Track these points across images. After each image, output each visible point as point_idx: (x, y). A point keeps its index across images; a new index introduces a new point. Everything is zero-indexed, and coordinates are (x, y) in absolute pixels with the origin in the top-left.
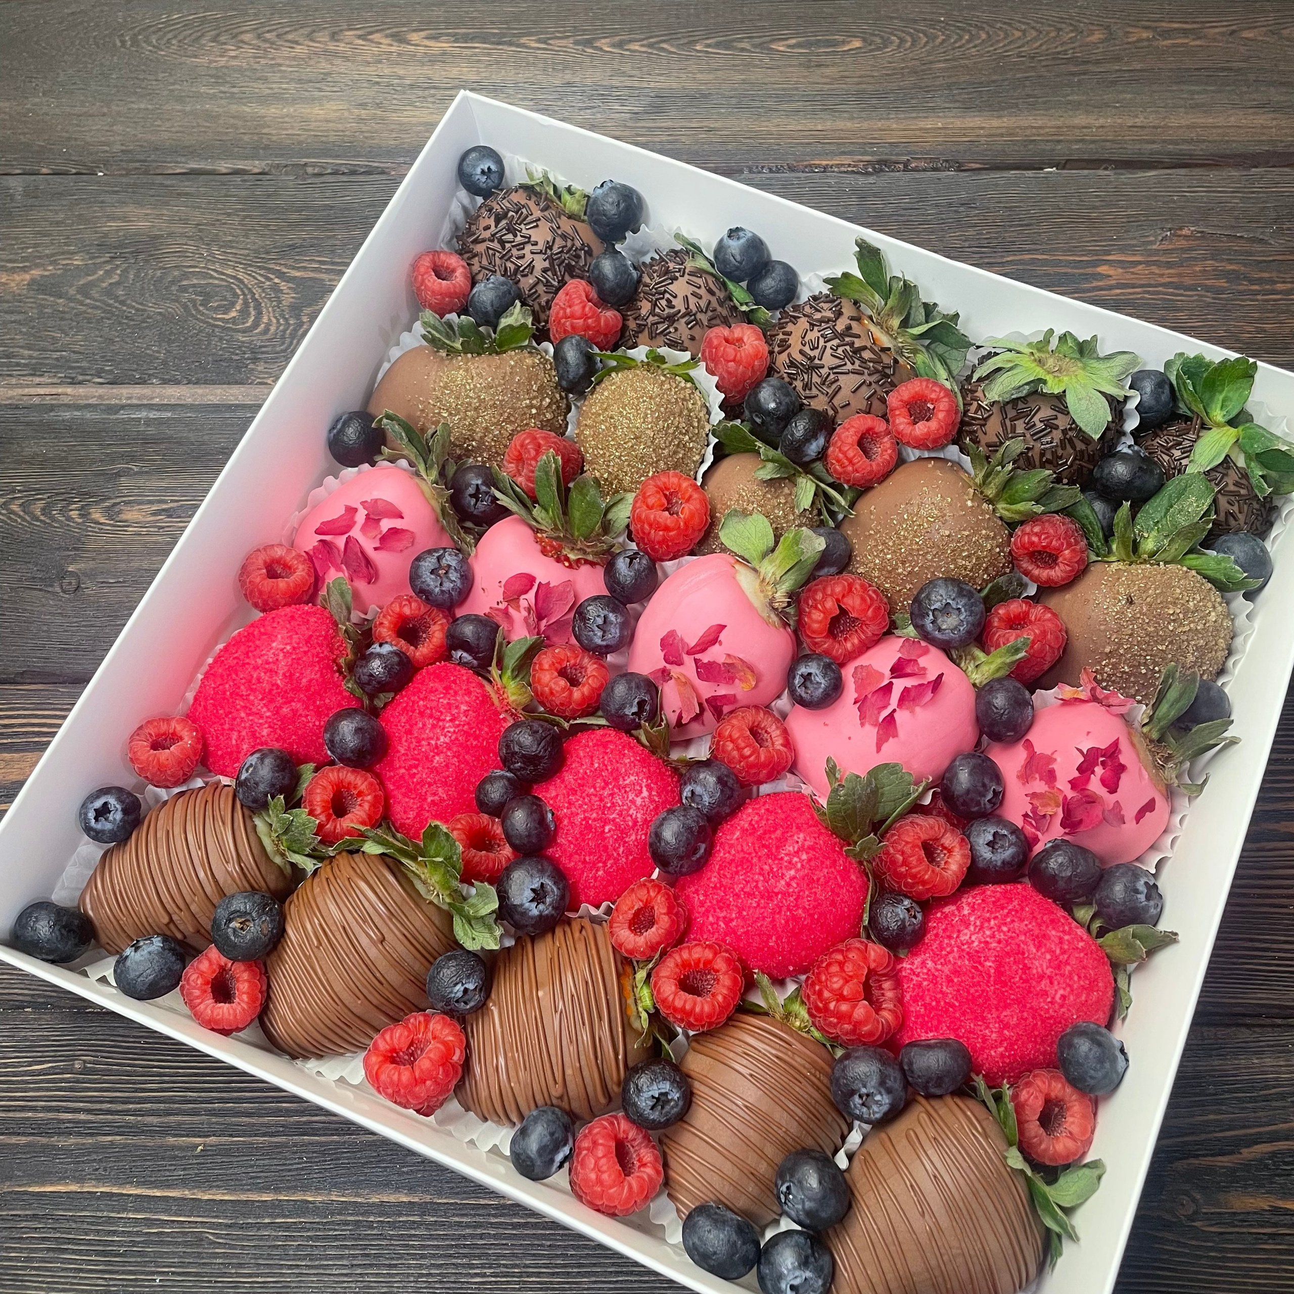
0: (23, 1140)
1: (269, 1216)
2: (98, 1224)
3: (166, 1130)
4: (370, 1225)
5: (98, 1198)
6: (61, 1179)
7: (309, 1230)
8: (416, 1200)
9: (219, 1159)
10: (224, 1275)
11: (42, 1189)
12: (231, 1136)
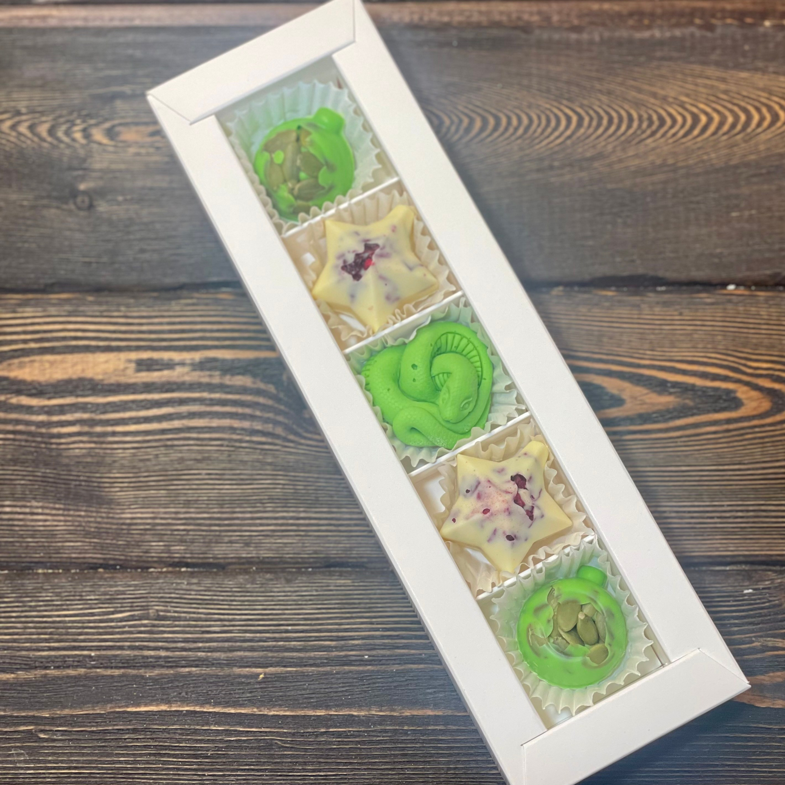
0: (117, 672)
1: (323, 727)
2: (188, 735)
3: (231, 663)
4: (405, 733)
5: (185, 715)
6: (152, 701)
7: (356, 737)
8: (440, 713)
9: (278, 684)
10: (293, 770)
11: (138, 709)
12: (285, 666)
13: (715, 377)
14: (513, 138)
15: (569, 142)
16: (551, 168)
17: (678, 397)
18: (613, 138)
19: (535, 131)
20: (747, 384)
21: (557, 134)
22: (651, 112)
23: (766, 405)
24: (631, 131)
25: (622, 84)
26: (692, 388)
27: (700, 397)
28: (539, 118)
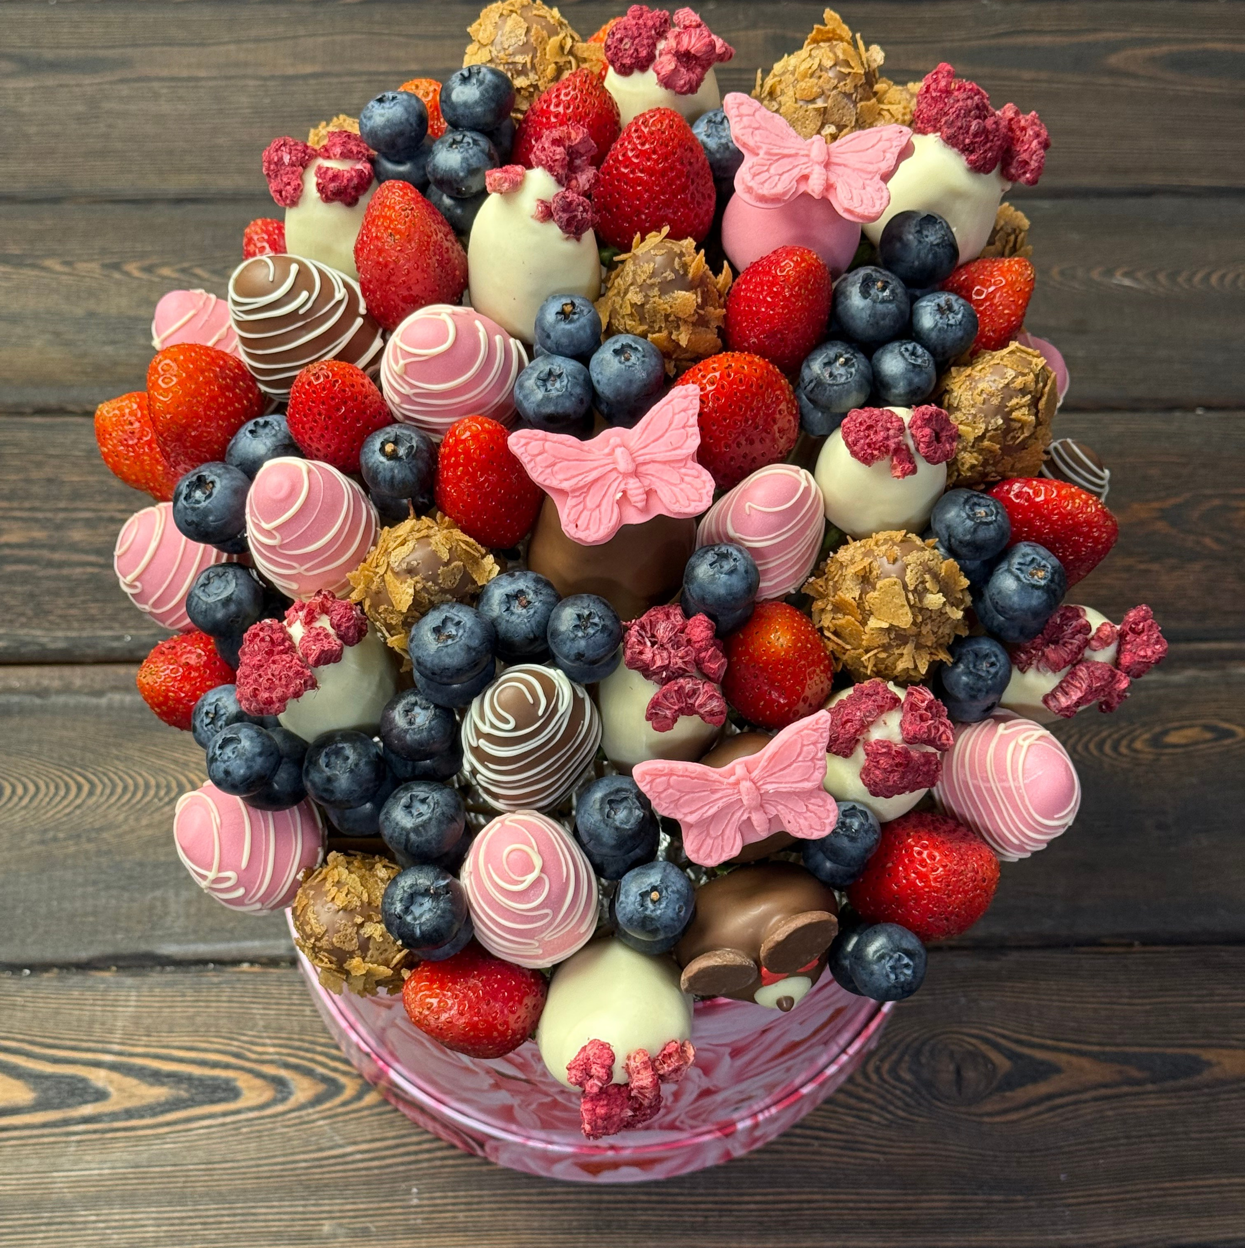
13: (215, 1065)
14: (18, 808)
15: (78, 812)
16: (55, 839)
17: (171, 1088)
18: (127, 807)
19: (42, 800)
20: (250, 1071)
21: (65, 802)
22: (171, 778)
23: (268, 1094)
24: (148, 799)
25: (140, 750)
26: (189, 1079)
27: (196, 1088)
28: (47, 786)
